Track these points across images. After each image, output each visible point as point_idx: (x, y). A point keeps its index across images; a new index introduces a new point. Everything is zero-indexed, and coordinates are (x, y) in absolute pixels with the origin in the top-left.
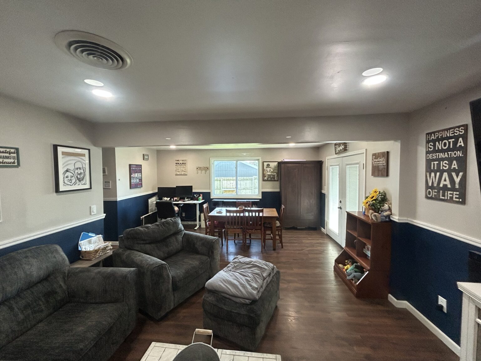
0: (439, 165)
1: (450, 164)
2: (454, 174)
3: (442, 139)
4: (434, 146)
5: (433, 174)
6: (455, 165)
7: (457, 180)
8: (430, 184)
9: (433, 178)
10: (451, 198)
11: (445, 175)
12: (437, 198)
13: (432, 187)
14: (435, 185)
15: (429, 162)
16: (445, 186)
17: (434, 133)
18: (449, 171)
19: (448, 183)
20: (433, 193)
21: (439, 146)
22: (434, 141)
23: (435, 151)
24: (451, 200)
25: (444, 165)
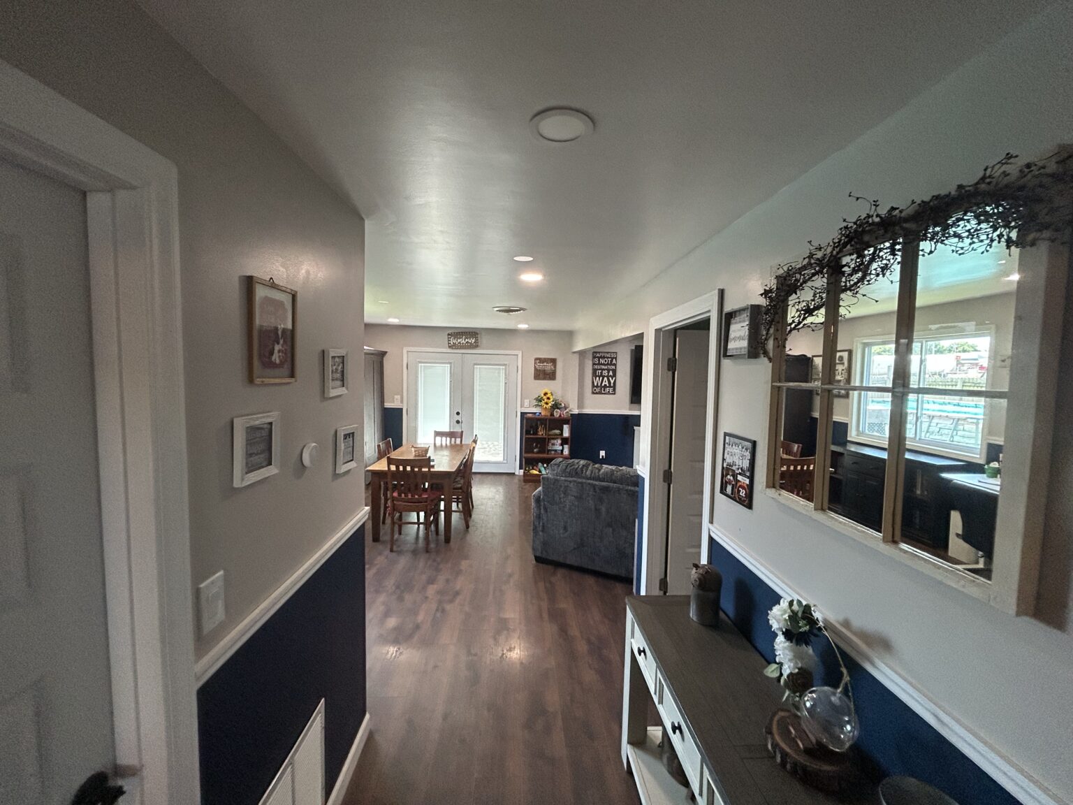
0: (602, 373)
1: (608, 373)
2: (610, 378)
3: (604, 357)
4: (599, 361)
5: (597, 378)
6: (611, 373)
7: (612, 382)
8: (596, 384)
9: (597, 381)
10: (609, 392)
11: (606, 378)
12: (600, 393)
13: (597, 386)
14: (599, 385)
15: (594, 371)
16: (605, 385)
17: (599, 353)
18: (608, 377)
19: (607, 383)
20: (598, 390)
21: (602, 361)
22: (599, 358)
23: (599, 364)
24: (609, 393)
25: (605, 373)
